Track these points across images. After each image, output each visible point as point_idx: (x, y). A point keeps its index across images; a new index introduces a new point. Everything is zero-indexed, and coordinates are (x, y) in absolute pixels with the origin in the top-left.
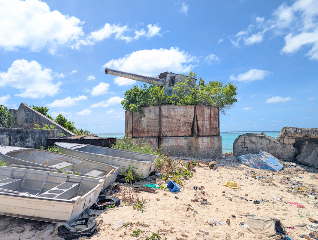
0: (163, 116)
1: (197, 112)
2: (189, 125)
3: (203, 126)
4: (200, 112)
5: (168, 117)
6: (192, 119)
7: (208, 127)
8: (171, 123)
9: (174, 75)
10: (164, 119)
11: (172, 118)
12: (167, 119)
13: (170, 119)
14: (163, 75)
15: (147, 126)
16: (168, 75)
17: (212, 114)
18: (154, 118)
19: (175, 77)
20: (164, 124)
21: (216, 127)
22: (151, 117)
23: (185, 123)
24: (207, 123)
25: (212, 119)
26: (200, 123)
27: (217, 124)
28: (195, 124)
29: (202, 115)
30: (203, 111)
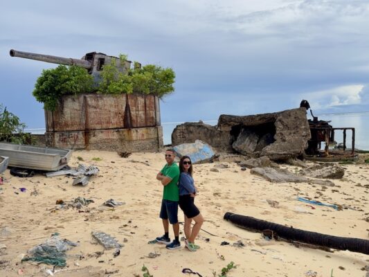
0: (90, 106)
1: (129, 101)
2: (120, 115)
3: (137, 117)
4: (133, 101)
5: (95, 107)
6: (124, 109)
7: (143, 116)
8: (100, 114)
9: (103, 57)
10: (91, 110)
11: (101, 109)
12: (95, 110)
13: (98, 110)
14: (90, 57)
15: (71, 118)
16: (96, 56)
17: (148, 103)
18: (78, 109)
19: (103, 59)
20: (92, 115)
21: (153, 118)
22: (75, 108)
23: (116, 114)
24: (141, 113)
25: (147, 109)
26: (133, 113)
27: (154, 114)
28: (128, 114)
29: (136, 105)
30: (136, 100)
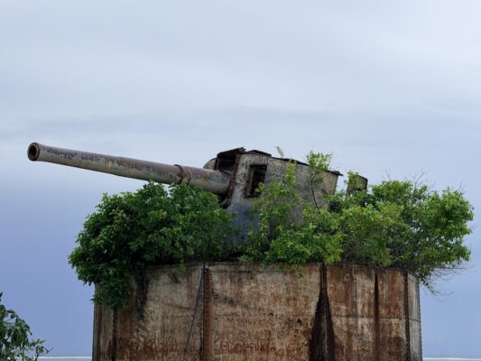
0: (217, 297)
1: (330, 285)
2: (302, 329)
3: (349, 334)
4: (340, 286)
5: (231, 302)
6: (312, 311)
7: (369, 334)
8: (244, 321)
9: (263, 160)
10: (219, 309)
11: (246, 306)
12: (229, 310)
13: (238, 309)
14: (227, 160)
15: (164, 331)
16: (246, 159)
17: (384, 292)
18: (185, 303)
19: (264, 167)
20: (220, 325)
21: (398, 339)
22: (178, 301)
23: (289, 322)
24: (364, 324)
25: (383, 311)
26: (339, 322)
27: (403, 329)
28: (324, 325)
29: (348, 297)
30: (350, 285)
